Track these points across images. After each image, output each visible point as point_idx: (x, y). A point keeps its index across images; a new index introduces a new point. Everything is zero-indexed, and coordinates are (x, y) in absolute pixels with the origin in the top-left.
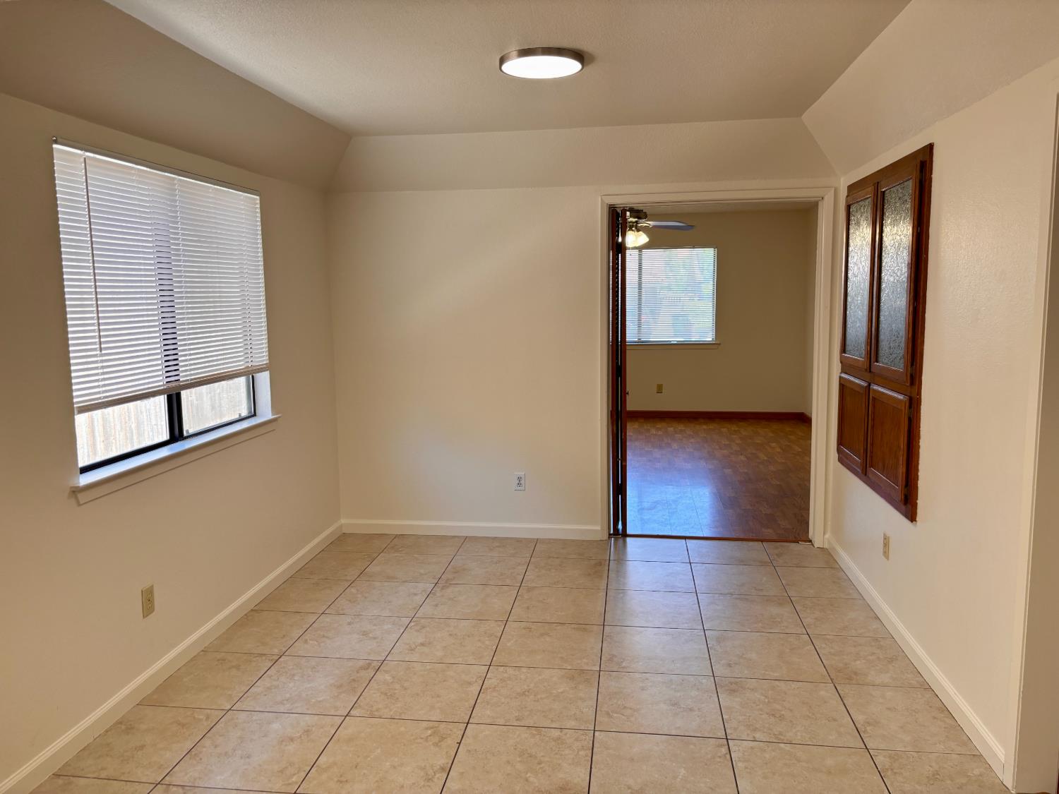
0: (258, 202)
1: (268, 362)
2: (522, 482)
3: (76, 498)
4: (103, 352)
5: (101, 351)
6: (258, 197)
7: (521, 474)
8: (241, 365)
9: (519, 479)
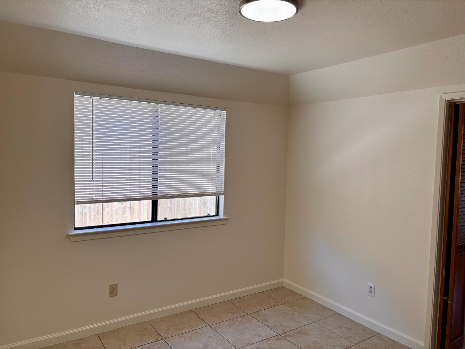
0: (225, 114)
1: (223, 191)
2: (373, 290)
3: (70, 238)
4: (93, 180)
5: (92, 179)
6: (225, 112)
7: (373, 285)
8: (214, 190)
9: (371, 288)
